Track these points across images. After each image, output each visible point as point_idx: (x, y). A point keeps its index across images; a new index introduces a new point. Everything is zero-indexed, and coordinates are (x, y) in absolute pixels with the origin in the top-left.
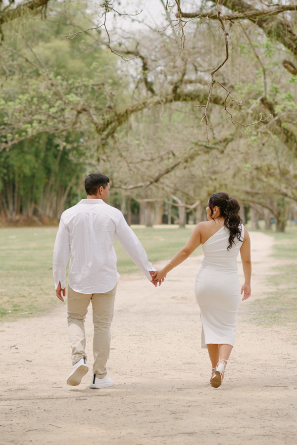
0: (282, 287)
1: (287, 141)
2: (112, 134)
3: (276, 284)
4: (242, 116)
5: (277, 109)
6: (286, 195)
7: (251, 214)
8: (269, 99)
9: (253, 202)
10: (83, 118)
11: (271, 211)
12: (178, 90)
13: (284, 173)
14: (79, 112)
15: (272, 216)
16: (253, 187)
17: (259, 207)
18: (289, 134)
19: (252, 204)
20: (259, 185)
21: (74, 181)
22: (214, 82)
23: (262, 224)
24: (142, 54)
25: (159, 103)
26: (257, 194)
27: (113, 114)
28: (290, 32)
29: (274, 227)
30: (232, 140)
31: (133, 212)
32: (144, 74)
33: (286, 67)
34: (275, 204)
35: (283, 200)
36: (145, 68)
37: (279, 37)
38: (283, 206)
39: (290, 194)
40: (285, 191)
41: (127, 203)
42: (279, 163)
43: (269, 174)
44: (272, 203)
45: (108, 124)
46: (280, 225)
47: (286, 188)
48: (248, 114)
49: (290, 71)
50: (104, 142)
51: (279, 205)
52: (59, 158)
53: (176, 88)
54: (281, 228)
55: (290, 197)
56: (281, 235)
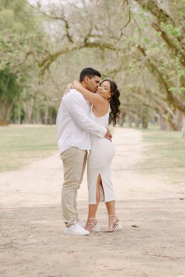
0: (153, 156)
1: (152, 72)
2: (47, 67)
3: (148, 155)
4: (126, 56)
5: (147, 52)
6: (148, 106)
7: (127, 118)
8: (142, 46)
9: (128, 110)
10: (30, 57)
11: (139, 116)
12: (88, 41)
13: (148, 92)
14: (28, 54)
15: (139, 119)
16: (128, 101)
17: (131, 114)
18: (154, 67)
19: (127, 112)
20: (132, 100)
21: (16, 98)
22: (122, 34)
23: (133, 124)
24: (66, 19)
25: (75, 48)
26: (131, 105)
27: (48, 55)
28: (156, 6)
29: (141, 125)
30: (119, 71)
31: (53, 117)
32: (67, 31)
33: (153, 27)
34: (142, 112)
35: (146, 109)
36: (67, 27)
37: (149, 9)
38: (147, 113)
39: (151, 105)
40: (147, 103)
41: (49, 112)
42: (145, 86)
43: (139, 93)
44: (139, 111)
45: (45, 61)
46: (145, 125)
47: (149, 101)
48: (129, 55)
49: (156, 29)
50: (42, 72)
51: (144, 112)
52: (7, 83)
53: (86, 40)
54: (145, 126)
55: (152, 107)
56: (145, 130)
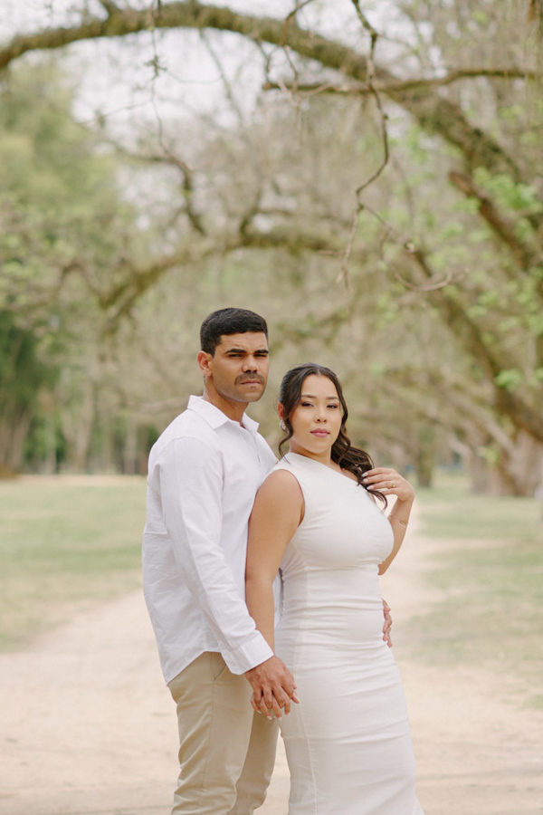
2: (126, 310)
4: (369, 275)
6: (435, 422)
9: (374, 434)
10: (75, 280)
11: (408, 448)
12: (250, 229)
13: (434, 380)
14: (67, 270)
16: (374, 404)
20: (384, 403)
22: (362, 207)
26: (382, 418)
27: (127, 273)
28: (461, 119)
32: (185, 197)
33: (454, 184)
34: (415, 437)
35: (429, 430)
36: (187, 186)
37: (439, 127)
38: (430, 441)
39: (445, 418)
43: (408, 382)
44: (407, 434)
45: (120, 291)
46: (424, 475)
47: (439, 407)
48: (379, 271)
49: (460, 189)
50: (112, 326)
51: (421, 438)
53: (244, 224)
54: (425, 482)
55: (445, 426)
56: (424, 493)
